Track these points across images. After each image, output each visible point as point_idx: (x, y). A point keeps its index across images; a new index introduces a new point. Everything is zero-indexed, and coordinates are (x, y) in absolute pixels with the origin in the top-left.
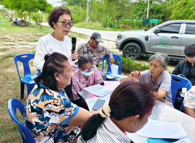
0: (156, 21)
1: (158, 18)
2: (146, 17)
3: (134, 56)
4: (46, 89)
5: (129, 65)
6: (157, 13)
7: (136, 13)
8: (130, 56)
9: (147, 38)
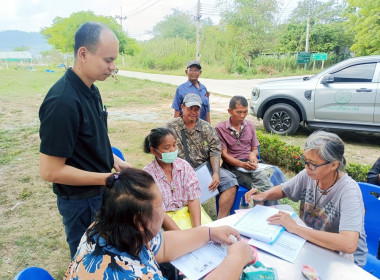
0: (323, 57)
1: (328, 50)
2: (304, 50)
3: (285, 128)
4: (116, 258)
5: (276, 149)
6: (325, 41)
7: (286, 44)
8: (277, 129)
9: (308, 95)
